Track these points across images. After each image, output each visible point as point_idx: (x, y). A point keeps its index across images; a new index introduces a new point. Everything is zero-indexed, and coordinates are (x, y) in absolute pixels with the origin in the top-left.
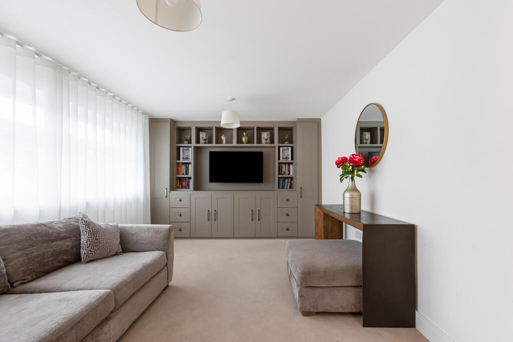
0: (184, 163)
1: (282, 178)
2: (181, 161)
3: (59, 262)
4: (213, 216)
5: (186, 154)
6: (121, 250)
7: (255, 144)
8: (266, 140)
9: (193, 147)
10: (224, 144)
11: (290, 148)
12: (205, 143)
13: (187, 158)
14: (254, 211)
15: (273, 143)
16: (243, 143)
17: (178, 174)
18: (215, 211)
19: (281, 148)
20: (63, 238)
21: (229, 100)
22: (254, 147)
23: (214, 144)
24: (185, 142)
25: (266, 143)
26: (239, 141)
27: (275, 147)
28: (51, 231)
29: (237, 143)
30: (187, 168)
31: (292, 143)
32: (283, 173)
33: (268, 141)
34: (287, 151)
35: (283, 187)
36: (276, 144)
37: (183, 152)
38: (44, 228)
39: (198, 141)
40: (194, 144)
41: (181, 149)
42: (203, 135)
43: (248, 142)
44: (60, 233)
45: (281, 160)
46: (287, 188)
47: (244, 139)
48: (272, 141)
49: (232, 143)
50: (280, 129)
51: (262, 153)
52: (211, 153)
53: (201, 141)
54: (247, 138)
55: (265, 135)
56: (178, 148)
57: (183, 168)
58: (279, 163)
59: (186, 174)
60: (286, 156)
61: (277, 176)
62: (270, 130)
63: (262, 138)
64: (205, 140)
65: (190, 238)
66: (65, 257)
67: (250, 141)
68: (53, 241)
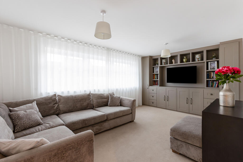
0: (156, 74)
1: (211, 80)
2: (155, 73)
3: (103, 104)
4: (167, 99)
5: (157, 70)
6: (120, 105)
7: (191, 62)
8: (198, 59)
9: (159, 67)
10: (174, 64)
11: (216, 62)
12: (165, 64)
13: (157, 72)
14: (188, 98)
15: (203, 60)
16: (184, 62)
17: (154, 79)
18: (168, 96)
19: (209, 63)
20: (105, 98)
21: (165, 45)
22: (191, 64)
23: (168, 65)
24: (156, 65)
25: (198, 61)
26: (182, 61)
27: (204, 62)
28: (103, 96)
29: (180, 63)
30: (157, 76)
31: (218, 58)
32: (211, 78)
33: (200, 59)
34: (214, 64)
35: (212, 86)
36: (205, 60)
37: (155, 69)
38: (101, 95)
39: (161, 64)
40: (159, 65)
41: (155, 68)
42: (164, 61)
43: (187, 62)
44: (105, 97)
45: (209, 70)
46: (215, 87)
47: (184, 60)
48: (202, 59)
49: (177, 63)
50: (208, 51)
51: (196, 67)
52: (168, 69)
53: (163, 63)
54: (186, 59)
55: (197, 56)
56: (154, 68)
57: (156, 76)
58: (207, 72)
59: (157, 79)
60: (213, 67)
61: (205, 79)
62: (201, 53)
63: (196, 58)
64: (165, 63)
65: (156, 107)
66: (105, 104)
67: (188, 61)
68: (103, 99)
